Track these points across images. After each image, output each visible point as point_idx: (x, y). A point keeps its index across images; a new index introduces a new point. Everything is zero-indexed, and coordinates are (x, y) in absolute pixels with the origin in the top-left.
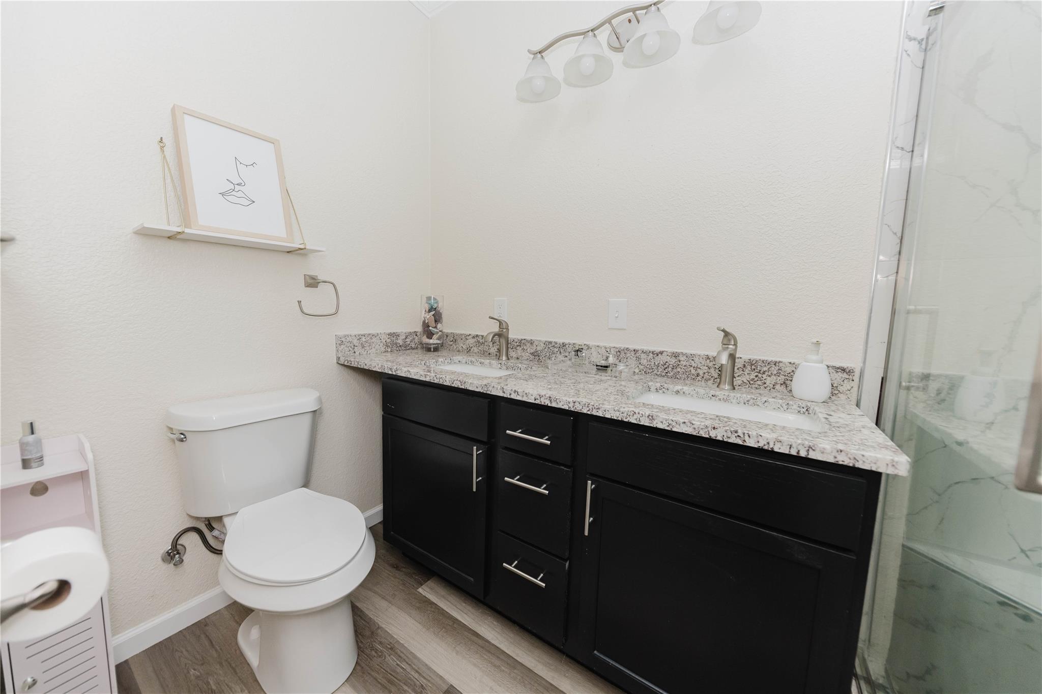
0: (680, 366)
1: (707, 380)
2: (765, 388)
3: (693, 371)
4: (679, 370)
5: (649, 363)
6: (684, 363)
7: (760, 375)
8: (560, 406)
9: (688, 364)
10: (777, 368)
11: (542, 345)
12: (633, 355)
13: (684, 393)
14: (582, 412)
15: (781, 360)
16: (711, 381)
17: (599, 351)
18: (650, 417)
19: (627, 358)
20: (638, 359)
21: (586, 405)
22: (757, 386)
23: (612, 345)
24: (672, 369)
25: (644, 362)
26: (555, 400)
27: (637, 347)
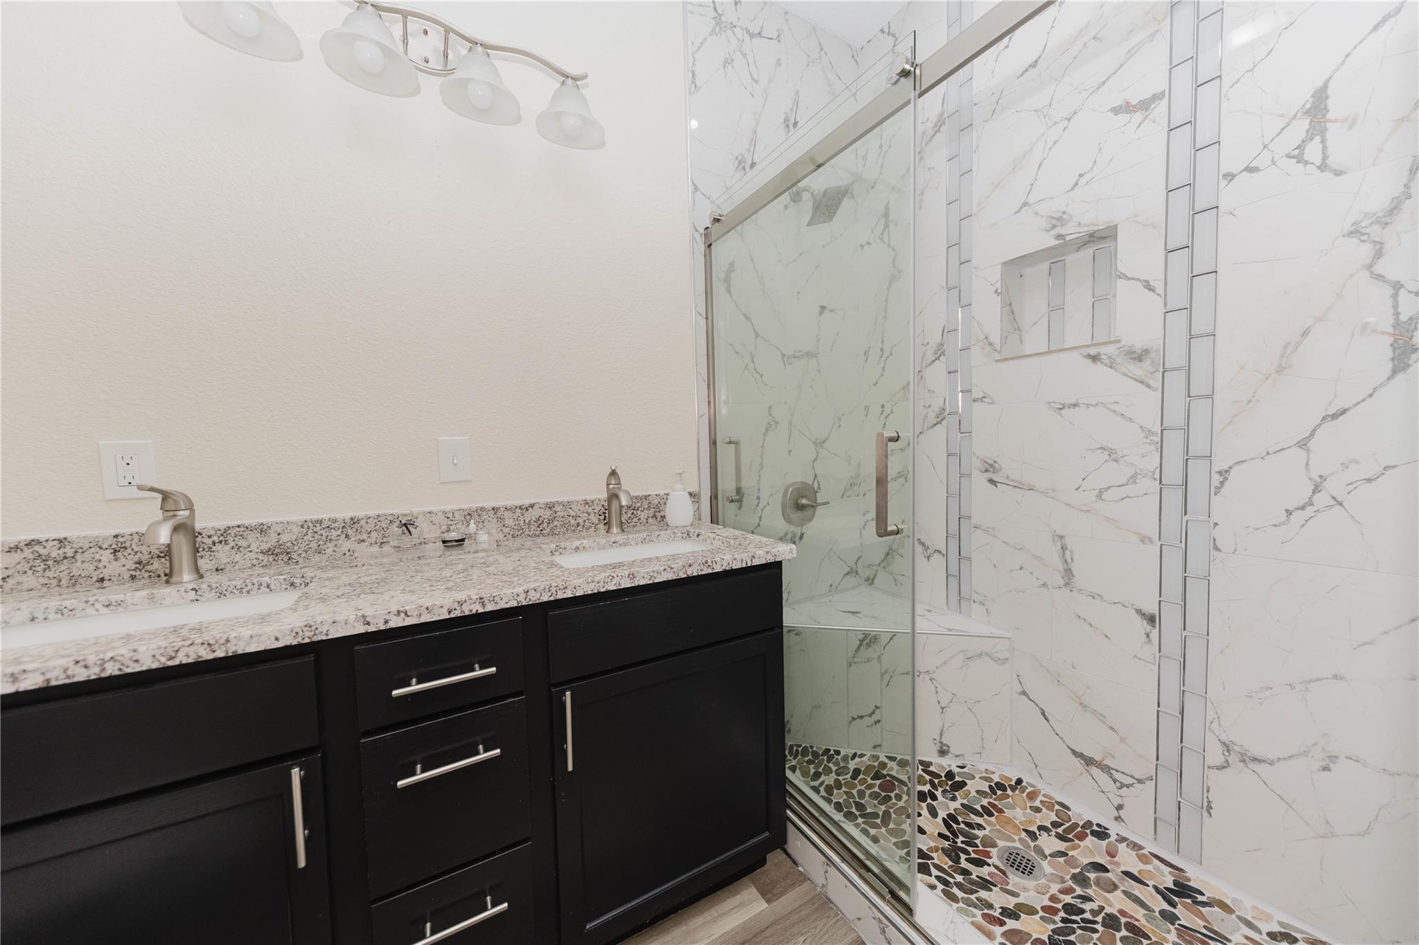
0: (557, 518)
1: (588, 529)
2: (641, 524)
3: (573, 522)
4: (556, 523)
5: (517, 522)
6: (561, 514)
7: (635, 512)
8: (502, 605)
9: (565, 514)
10: (647, 502)
11: (296, 530)
12: (492, 515)
13: (584, 548)
14: (540, 601)
15: (650, 493)
16: (593, 529)
17: (433, 519)
18: (631, 576)
19: (483, 522)
20: (501, 519)
21: (547, 590)
22: (633, 524)
23: (455, 507)
24: (548, 523)
25: (509, 522)
26: (492, 599)
27: (496, 504)
